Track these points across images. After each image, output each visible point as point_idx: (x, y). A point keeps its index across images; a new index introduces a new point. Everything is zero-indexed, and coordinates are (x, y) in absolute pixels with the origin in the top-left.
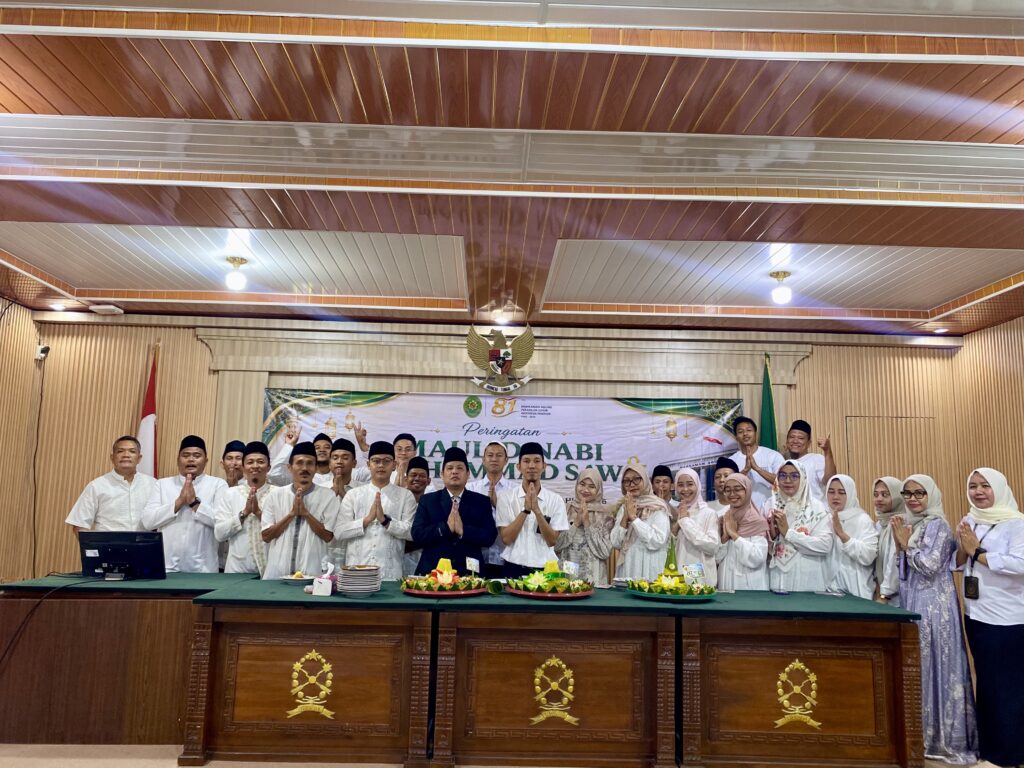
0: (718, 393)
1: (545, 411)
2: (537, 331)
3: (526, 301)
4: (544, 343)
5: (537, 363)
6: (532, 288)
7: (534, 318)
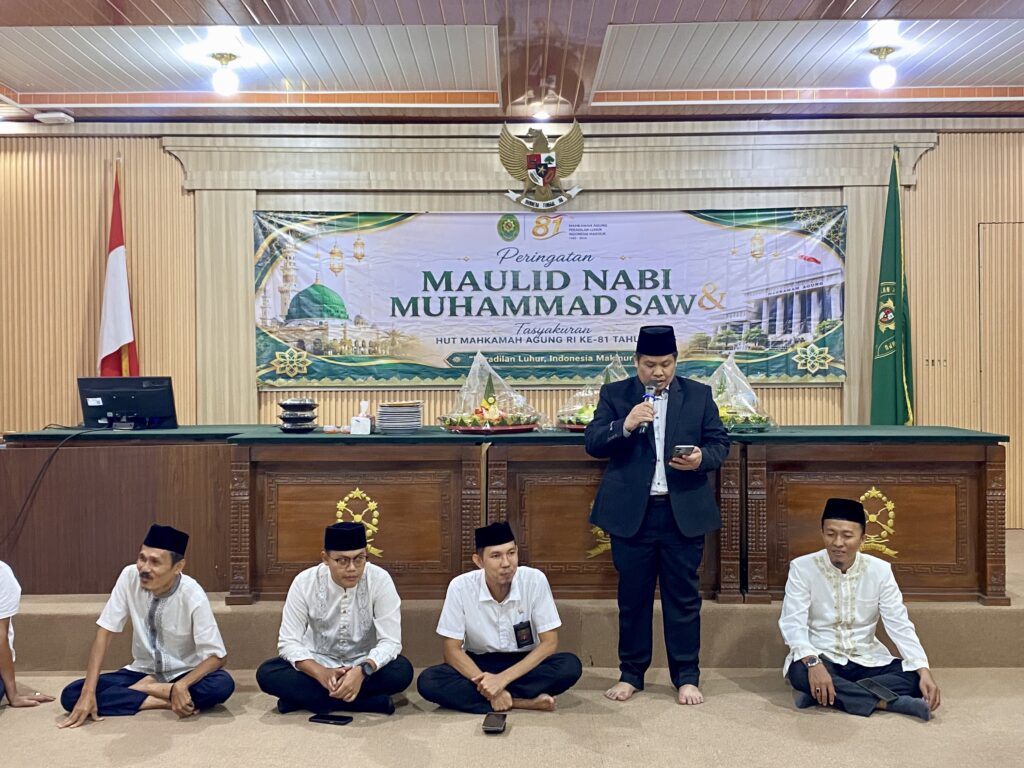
0: (817, 199)
1: (598, 230)
2: (587, 128)
3: (571, 89)
4: (597, 143)
5: (587, 171)
6: (580, 71)
7: (583, 110)
